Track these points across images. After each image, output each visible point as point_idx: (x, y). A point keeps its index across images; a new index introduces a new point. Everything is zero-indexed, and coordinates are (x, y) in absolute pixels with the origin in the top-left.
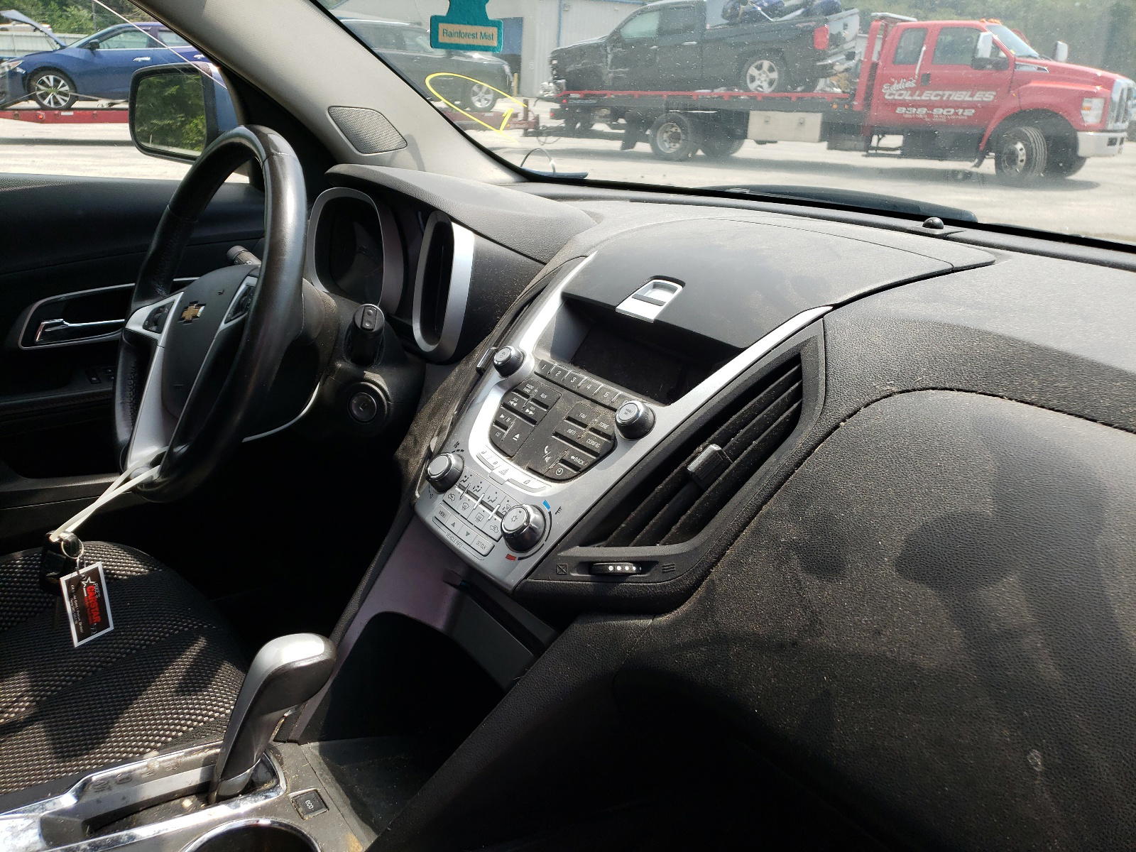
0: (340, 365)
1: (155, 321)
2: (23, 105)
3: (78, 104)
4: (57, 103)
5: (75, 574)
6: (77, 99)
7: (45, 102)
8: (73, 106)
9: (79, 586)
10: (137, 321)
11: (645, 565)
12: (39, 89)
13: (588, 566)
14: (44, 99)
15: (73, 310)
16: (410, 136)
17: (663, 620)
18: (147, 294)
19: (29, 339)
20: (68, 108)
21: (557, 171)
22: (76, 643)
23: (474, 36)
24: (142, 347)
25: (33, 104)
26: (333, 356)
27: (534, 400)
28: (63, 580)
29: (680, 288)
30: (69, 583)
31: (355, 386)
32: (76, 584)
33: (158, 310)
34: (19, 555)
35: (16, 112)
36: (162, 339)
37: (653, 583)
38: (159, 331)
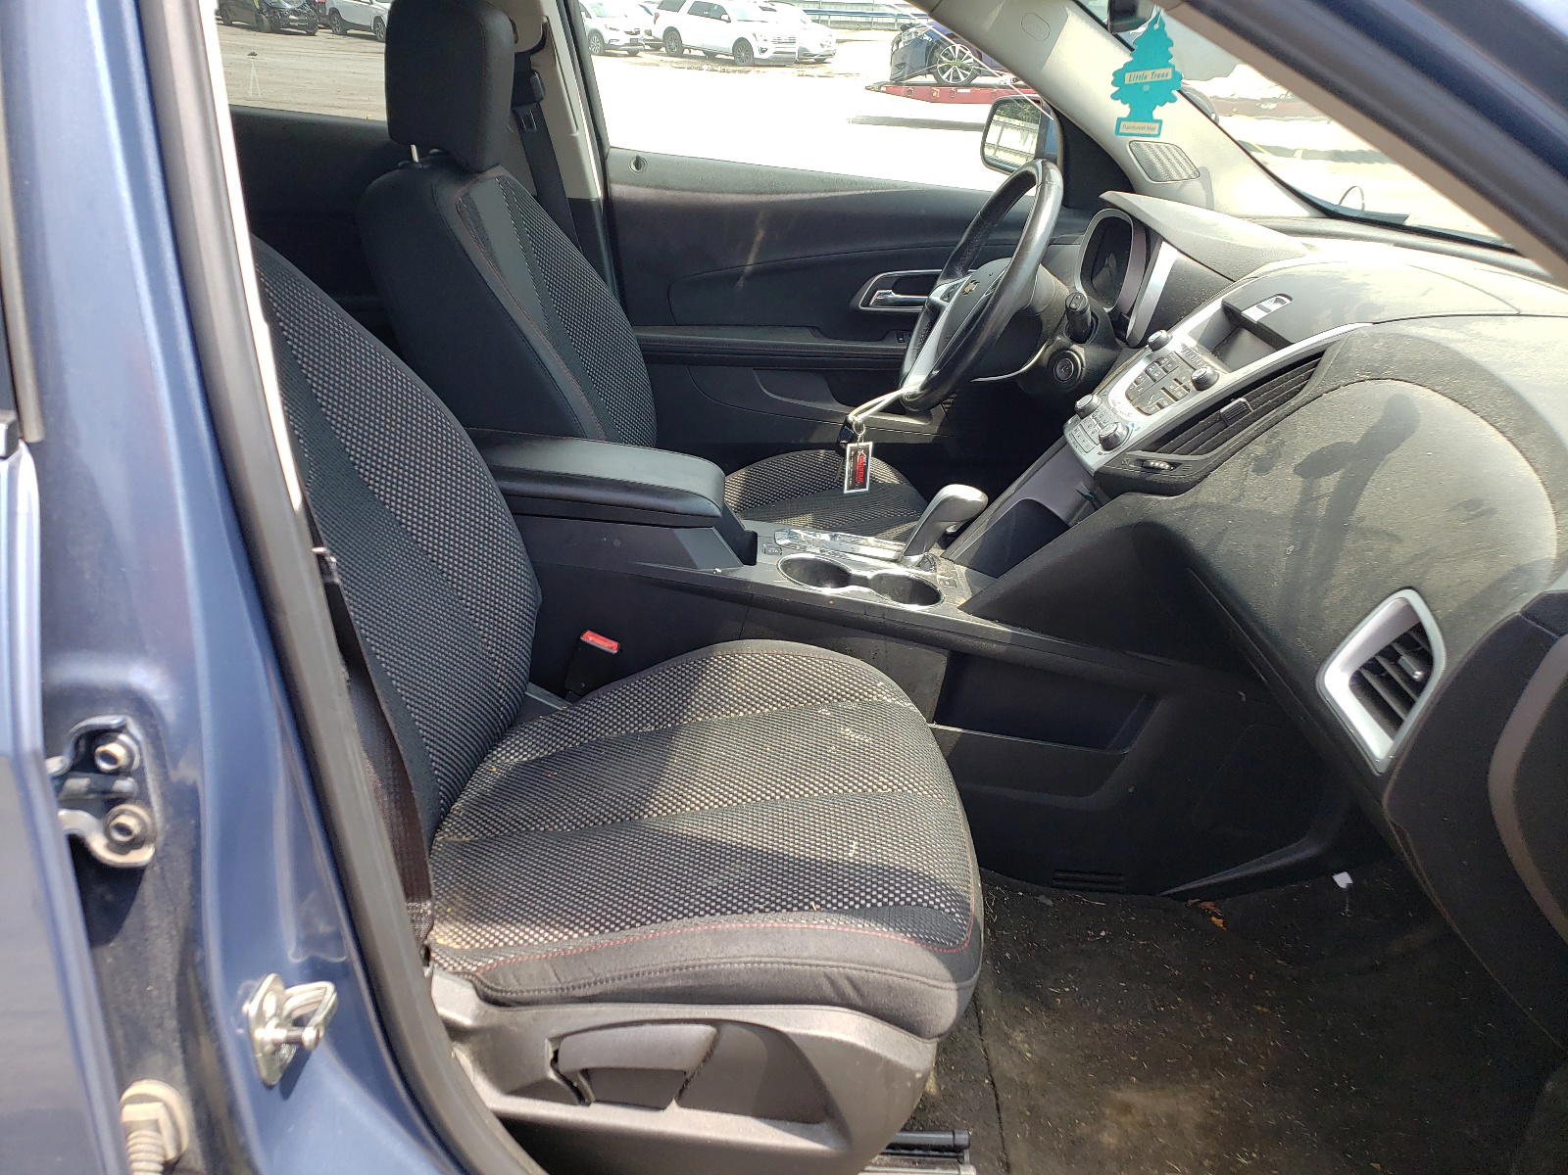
0: (1058, 338)
1: (948, 295)
2: (919, 79)
3: (979, 80)
4: (957, 78)
5: (856, 445)
6: (980, 73)
7: (944, 77)
8: (974, 82)
9: (856, 453)
10: (936, 296)
11: (1174, 464)
12: (941, 62)
13: (1142, 462)
14: (944, 73)
15: (898, 286)
16: (1205, 169)
17: (1172, 498)
18: (950, 275)
19: (866, 303)
20: (967, 85)
21: (1367, 209)
22: (846, 491)
23: (1143, 128)
24: (935, 311)
25: (930, 79)
26: (1055, 332)
27: (1163, 368)
28: (849, 445)
29: (1288, 301)
30: (852, 449)
31: (1062, 354)
32: (855, 451)
33: (953, 287)
34: (822, 451)
35: (910, 88)
36: (948, 306)
37: (1178, 475)
38: (948, 301)
